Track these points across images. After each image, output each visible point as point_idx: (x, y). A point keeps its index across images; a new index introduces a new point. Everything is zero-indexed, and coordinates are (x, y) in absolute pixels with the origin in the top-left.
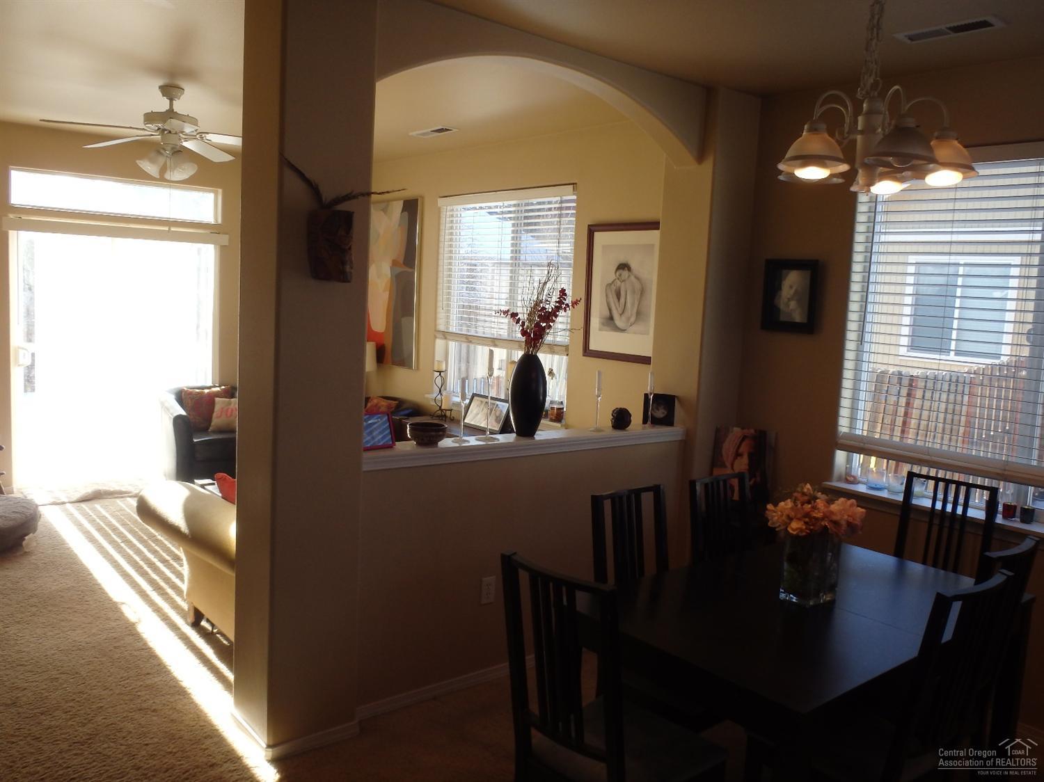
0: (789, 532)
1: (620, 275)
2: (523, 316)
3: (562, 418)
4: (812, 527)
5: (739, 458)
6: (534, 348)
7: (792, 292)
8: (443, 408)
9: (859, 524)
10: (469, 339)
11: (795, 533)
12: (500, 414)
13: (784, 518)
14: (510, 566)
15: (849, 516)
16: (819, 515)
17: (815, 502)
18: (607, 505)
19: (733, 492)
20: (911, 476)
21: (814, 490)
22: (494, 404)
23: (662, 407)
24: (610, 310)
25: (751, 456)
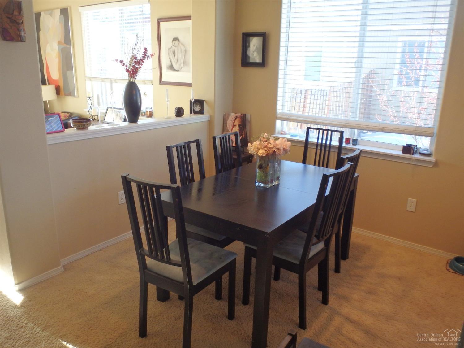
0: (258, 155)
1: (174, 44)
2: (127, 62)
3: (152, 115)
4: (268, 152)
5: (234, 127)
6: (133, 78)
7: (255, 48)
8: (93, 115)
9: (288, 149)
10: (102, 80)
11: (261, 155)
12: (122, 116)
13: (256, 149)
14: (126, 182)
15: (284, 146)
16: (271, 146)
17: (269, 140)
18: (174, 150)
19: (233, 143)
20: (308, 129)
21: (268, 136)
22: (119, 111)
23: (198, 105)
24: (171, 61)
25: (239, 126)
